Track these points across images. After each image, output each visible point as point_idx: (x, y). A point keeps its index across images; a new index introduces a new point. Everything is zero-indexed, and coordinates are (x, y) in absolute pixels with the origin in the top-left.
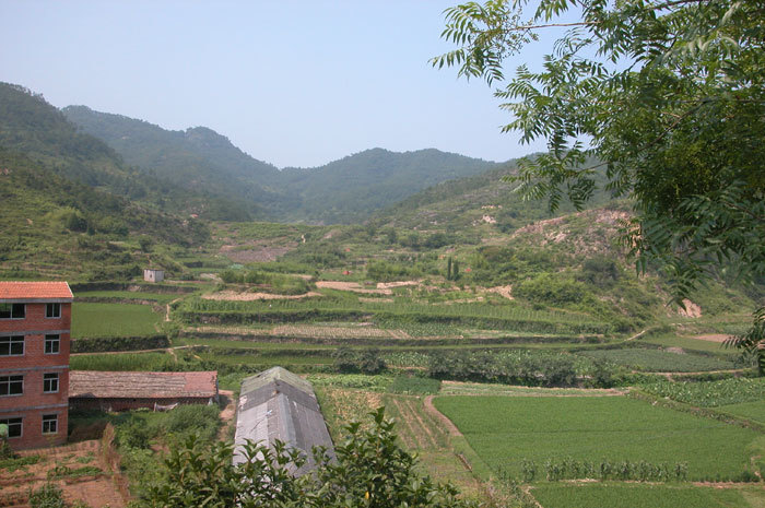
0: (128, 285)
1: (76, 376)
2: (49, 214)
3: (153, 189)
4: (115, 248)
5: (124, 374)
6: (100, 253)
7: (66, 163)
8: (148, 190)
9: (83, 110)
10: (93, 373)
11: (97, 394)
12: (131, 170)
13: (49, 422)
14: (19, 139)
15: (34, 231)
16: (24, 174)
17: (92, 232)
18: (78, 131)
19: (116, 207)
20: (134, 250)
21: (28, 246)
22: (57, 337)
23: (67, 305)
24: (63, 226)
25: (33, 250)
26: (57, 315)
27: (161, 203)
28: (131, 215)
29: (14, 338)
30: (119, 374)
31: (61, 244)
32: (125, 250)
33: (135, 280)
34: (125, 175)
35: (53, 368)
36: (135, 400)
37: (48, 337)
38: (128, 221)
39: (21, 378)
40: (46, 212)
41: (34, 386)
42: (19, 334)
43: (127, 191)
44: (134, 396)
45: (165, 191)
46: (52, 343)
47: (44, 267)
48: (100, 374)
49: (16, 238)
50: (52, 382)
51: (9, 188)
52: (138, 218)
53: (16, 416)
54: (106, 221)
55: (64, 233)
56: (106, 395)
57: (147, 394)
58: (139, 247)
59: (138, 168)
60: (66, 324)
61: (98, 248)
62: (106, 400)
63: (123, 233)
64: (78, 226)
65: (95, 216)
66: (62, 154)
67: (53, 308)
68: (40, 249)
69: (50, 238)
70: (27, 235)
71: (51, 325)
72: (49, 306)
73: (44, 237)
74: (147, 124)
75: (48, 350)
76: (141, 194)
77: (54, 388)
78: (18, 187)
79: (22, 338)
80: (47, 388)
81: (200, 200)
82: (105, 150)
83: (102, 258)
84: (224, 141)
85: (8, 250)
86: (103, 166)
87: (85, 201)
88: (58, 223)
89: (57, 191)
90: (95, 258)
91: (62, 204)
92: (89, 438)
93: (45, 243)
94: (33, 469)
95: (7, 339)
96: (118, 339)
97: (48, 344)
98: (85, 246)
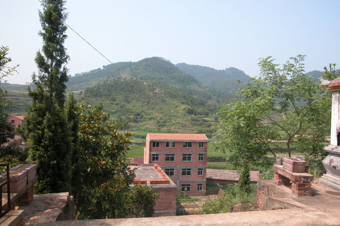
0: (211, 136)
1: (208, 170)
2: (179, 108)
3: (215, 95)
4: (205, 121)
5: (222, 170)
6: (200, 123)
7: (180, 87)
8: (212, 96)
9: (184, 64)
10: (211, 170)
11: (214, 178)
12: (205, 88)
13: (199, 186)
14: (162, 78)
15: (174, 114)
16: (168, 92)
17: (195, 115)
18: (184, 73)
19: (202, 104)
20: (212, 122)
21: (172, 121)
22: (202, 155)
23: (206, 143)
24: (184, 112)
25: (174, 122)
26: (202, 146)
27: (218, 101)
28: (208, 107)
29: (188, 155)
30: (221, 170)
31: (184, 119)
32: (209, 121)
33: (213, 134)
34: (203, 90)
35: (201, 166)
36: (227, 181)
37: (199, 155)
38: (207, 109)
39: (190, 169)
40: (177, 107)
41: (194, 173)
42: (190, 153)
43: (204, 97)
44: (227, 179)
45: (219, 96)
46: (201, 157)
47: (179, 129)
48: (214, 170)
49: (168, 118)
50: (200, 172)
51: (164, 98)
52: (211, 108)
53: (189, 184)
54: (200, 110)
55: (185, 115)
56: (216, 178)
57: (232, 179)
58: (214, 120)
59: (208, 87)
60: (206, 150)
61: (199, 121)
62: (216, 180)
63: (207, 114)
64: (190, 112)
65: (195, 108)
66: (178, 83)
67: (202, 144)
68: (177, 122)
69: (180, 117)
70: (172, 116)
71: (200, 150)
72: (200, 143)
73: (178, 117)
74: (209, 68)
75: (199, 159)
76: (210, 98)
77: (201, 174)
78: (167, 98)
79: (191, 155)
80: (199, 174)
81: (235, 99)
82: (194, 81)
83: (200, 125)
84: (242, 72)
85: (165, 122)
86: (194, 87)
87: (191, 102)
88: (182, 111)
89: (181, 98)
90: (198, 125)
91: (183, 103)
92: (214, 194)
93: (178, 119)
94: (197, 203)
95: (186, 155)
96: (214, 157)
97: (199, 157)
98: (194, 120)
